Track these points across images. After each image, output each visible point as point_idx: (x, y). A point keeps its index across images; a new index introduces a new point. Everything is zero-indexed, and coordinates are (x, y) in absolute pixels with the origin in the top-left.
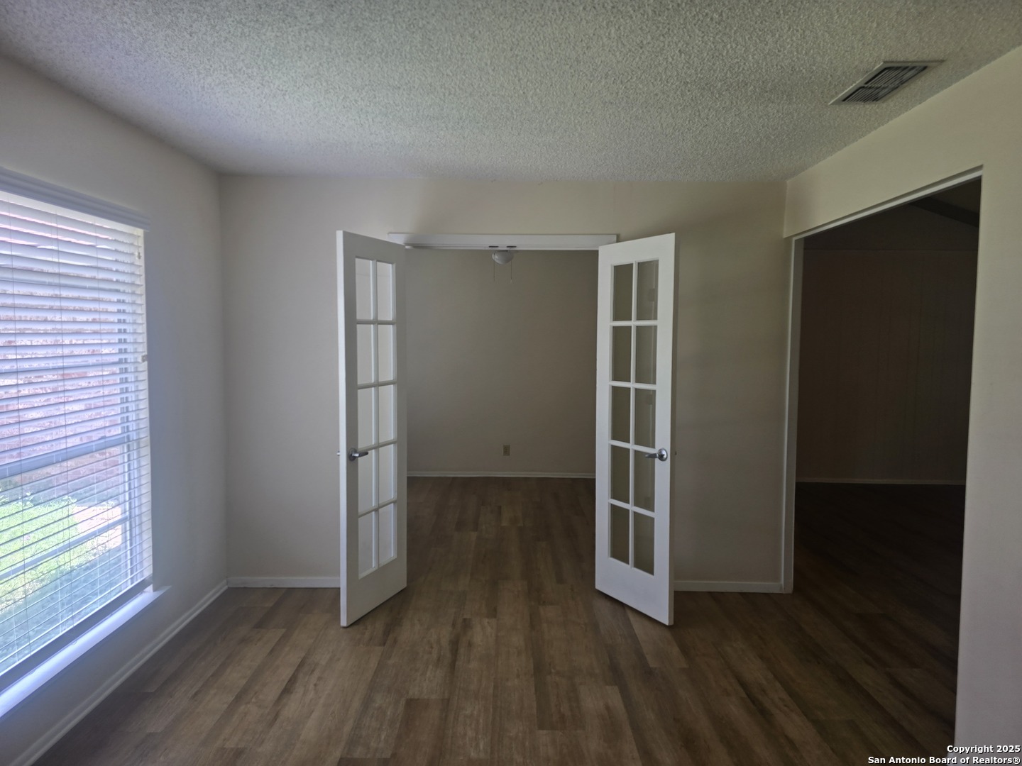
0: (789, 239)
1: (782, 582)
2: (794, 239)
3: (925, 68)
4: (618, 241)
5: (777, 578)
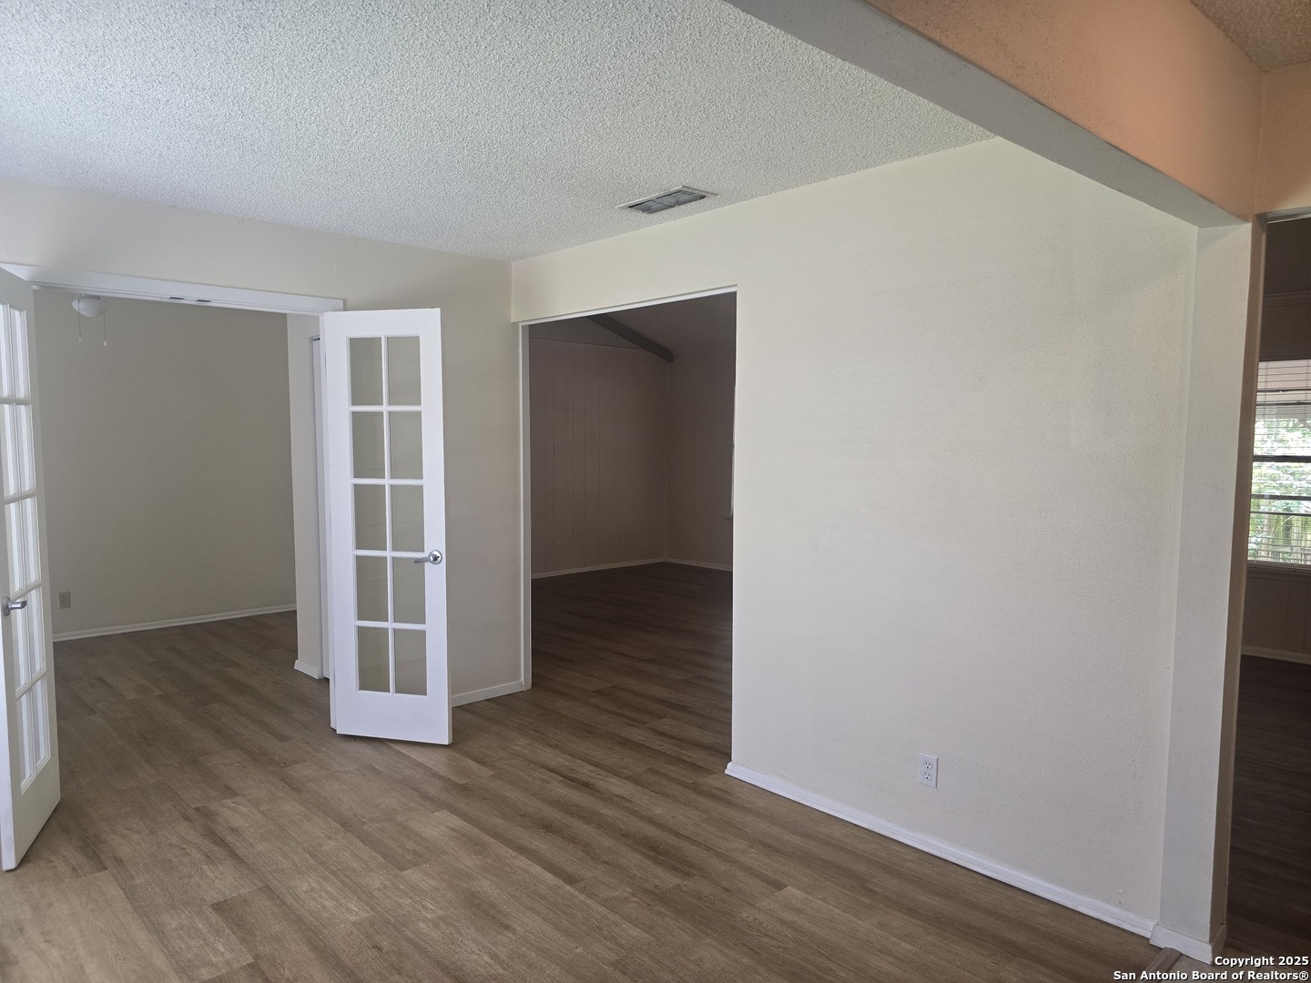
0: (516, 324)
1: (522, 679)
2: (521, 324)
3: (703, 197)
4: (345, 309)
5: (517, 677)
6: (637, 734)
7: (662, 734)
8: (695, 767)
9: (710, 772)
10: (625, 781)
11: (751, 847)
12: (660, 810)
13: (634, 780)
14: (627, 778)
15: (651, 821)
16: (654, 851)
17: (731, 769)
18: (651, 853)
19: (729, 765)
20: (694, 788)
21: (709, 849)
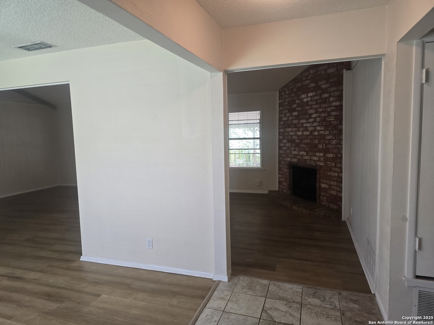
3: (51, 47)
6: (43, 253)
7: (55, 251)
8: (68, 261)
9: (73, 261)
10: (37, 272)
11: (89, 285)
12: (52, 280)
13: (42, 271)
14: (38, 271)
15: (48, 285)
16: (48, 296)
17: (82, 258)
18: (48, 298)
19: (82, 257)
20: (68, 269)
21: (71, 290)
